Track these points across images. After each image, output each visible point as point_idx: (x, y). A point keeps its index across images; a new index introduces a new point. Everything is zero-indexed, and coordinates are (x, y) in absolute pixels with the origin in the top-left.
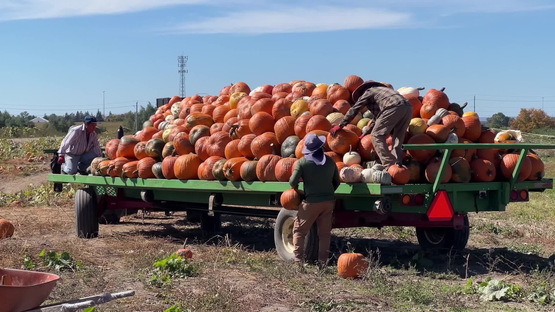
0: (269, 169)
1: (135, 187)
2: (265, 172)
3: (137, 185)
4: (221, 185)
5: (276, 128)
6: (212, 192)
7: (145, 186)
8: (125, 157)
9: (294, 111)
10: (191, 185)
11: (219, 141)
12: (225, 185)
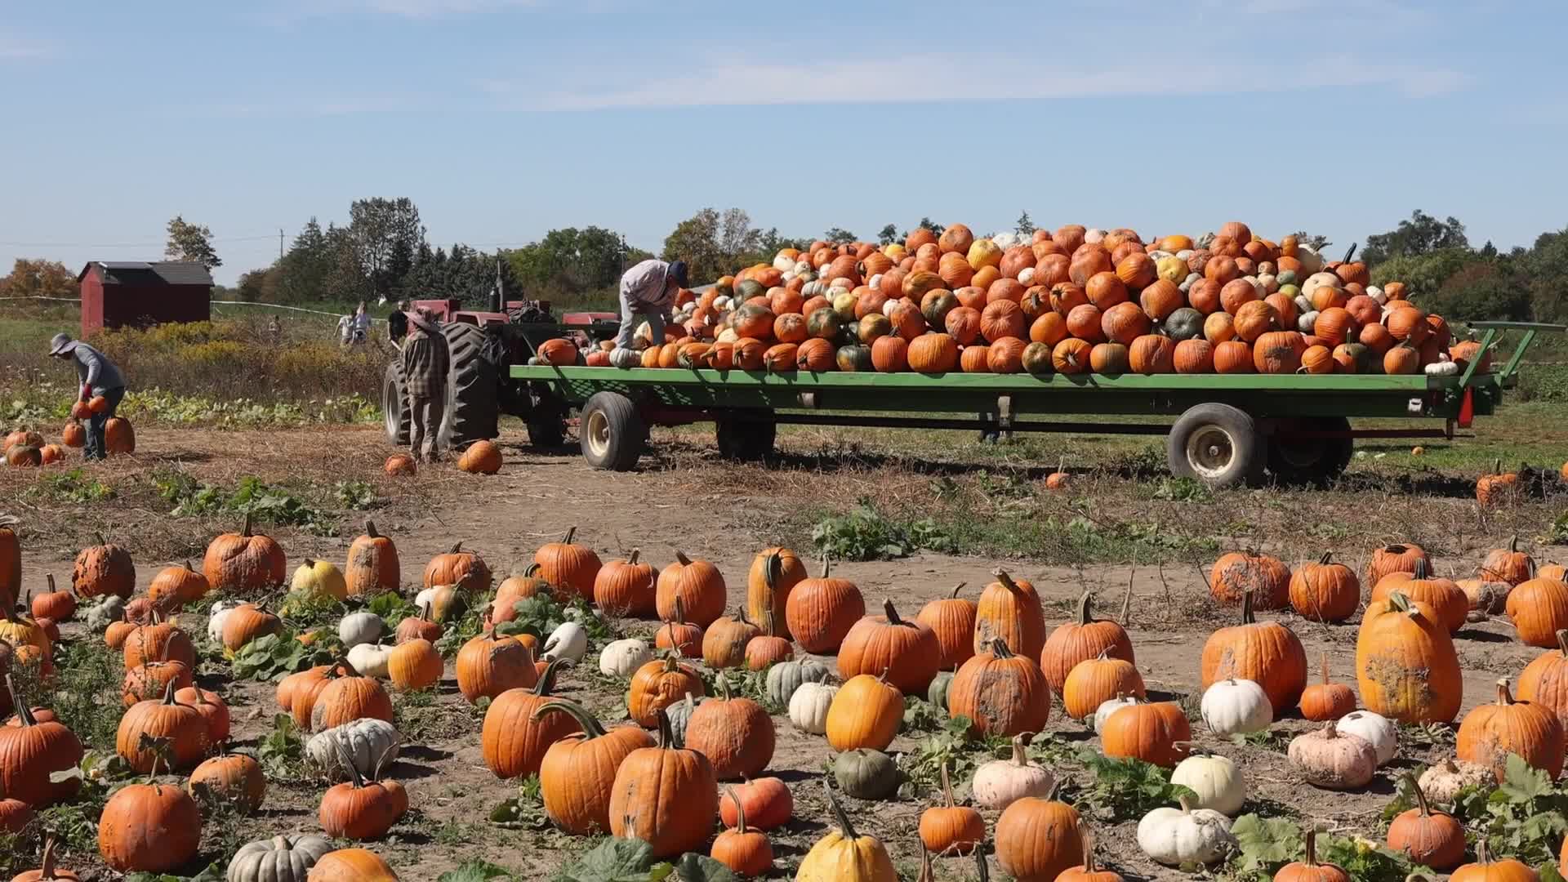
0: (1160, 354)
1: (790, 385)
2: (1153, 360)
3: (793, 382)
4: (1035, 379)
5: (1146, 298)
6: (1003, 391)
7: (820, 383)
8: (752, 337)
9: (1168, 272)
10: (951, 379)
11: (1009, 314)
12: (1050, 380)
